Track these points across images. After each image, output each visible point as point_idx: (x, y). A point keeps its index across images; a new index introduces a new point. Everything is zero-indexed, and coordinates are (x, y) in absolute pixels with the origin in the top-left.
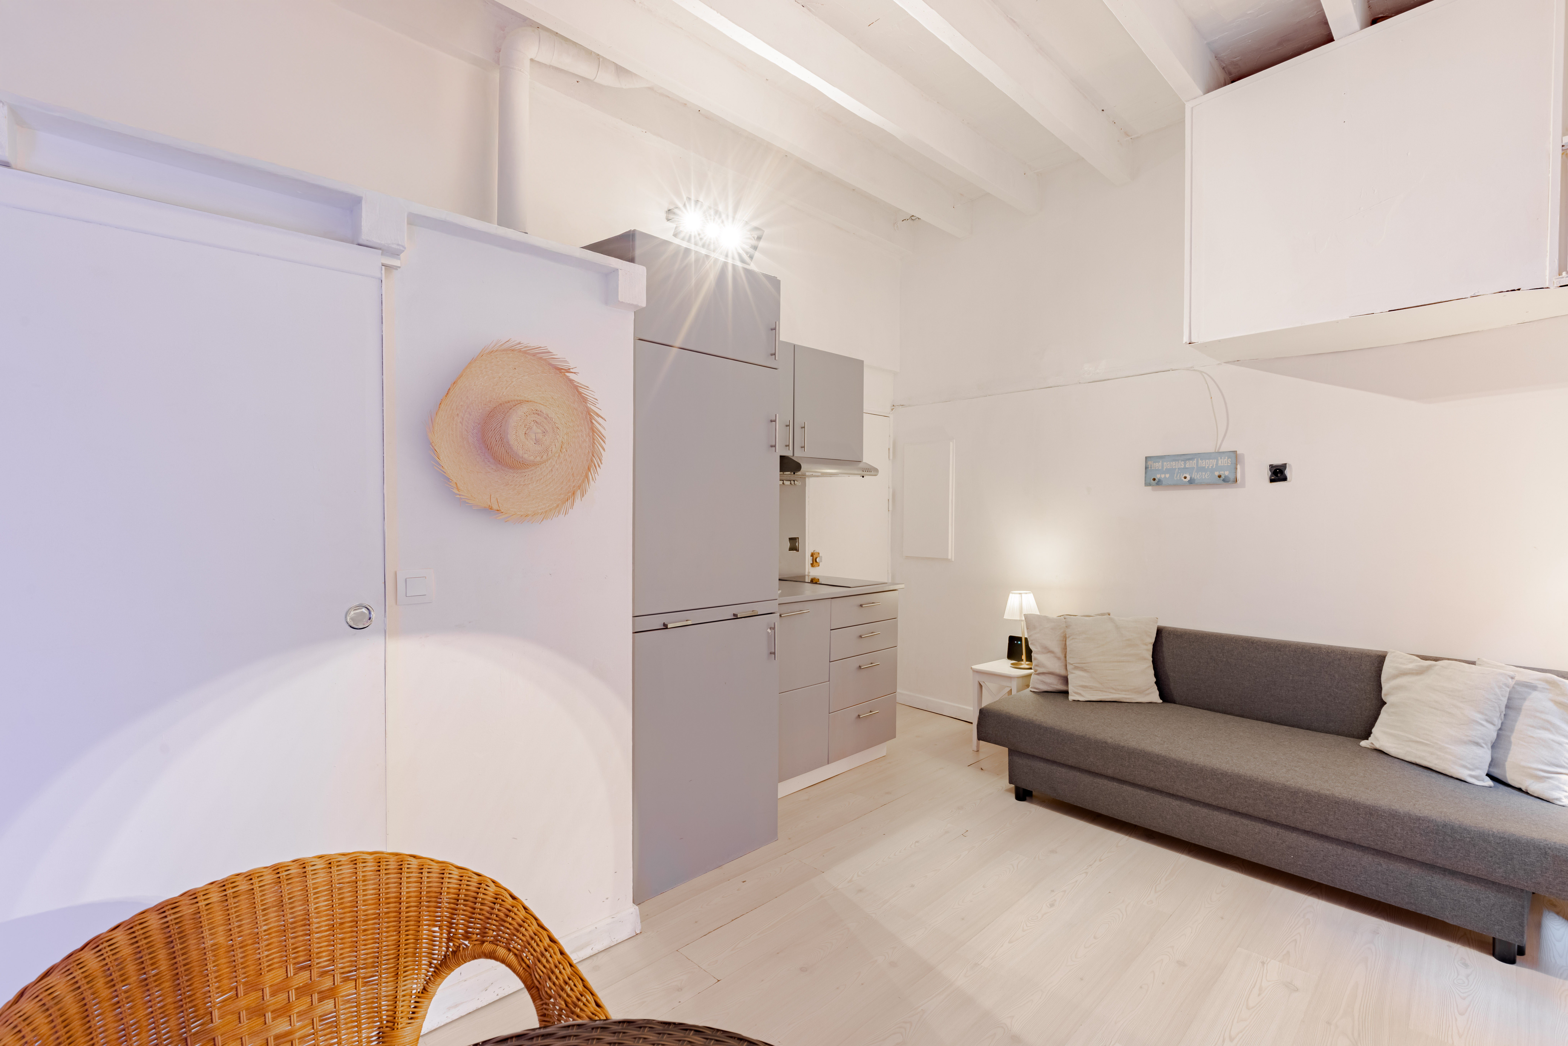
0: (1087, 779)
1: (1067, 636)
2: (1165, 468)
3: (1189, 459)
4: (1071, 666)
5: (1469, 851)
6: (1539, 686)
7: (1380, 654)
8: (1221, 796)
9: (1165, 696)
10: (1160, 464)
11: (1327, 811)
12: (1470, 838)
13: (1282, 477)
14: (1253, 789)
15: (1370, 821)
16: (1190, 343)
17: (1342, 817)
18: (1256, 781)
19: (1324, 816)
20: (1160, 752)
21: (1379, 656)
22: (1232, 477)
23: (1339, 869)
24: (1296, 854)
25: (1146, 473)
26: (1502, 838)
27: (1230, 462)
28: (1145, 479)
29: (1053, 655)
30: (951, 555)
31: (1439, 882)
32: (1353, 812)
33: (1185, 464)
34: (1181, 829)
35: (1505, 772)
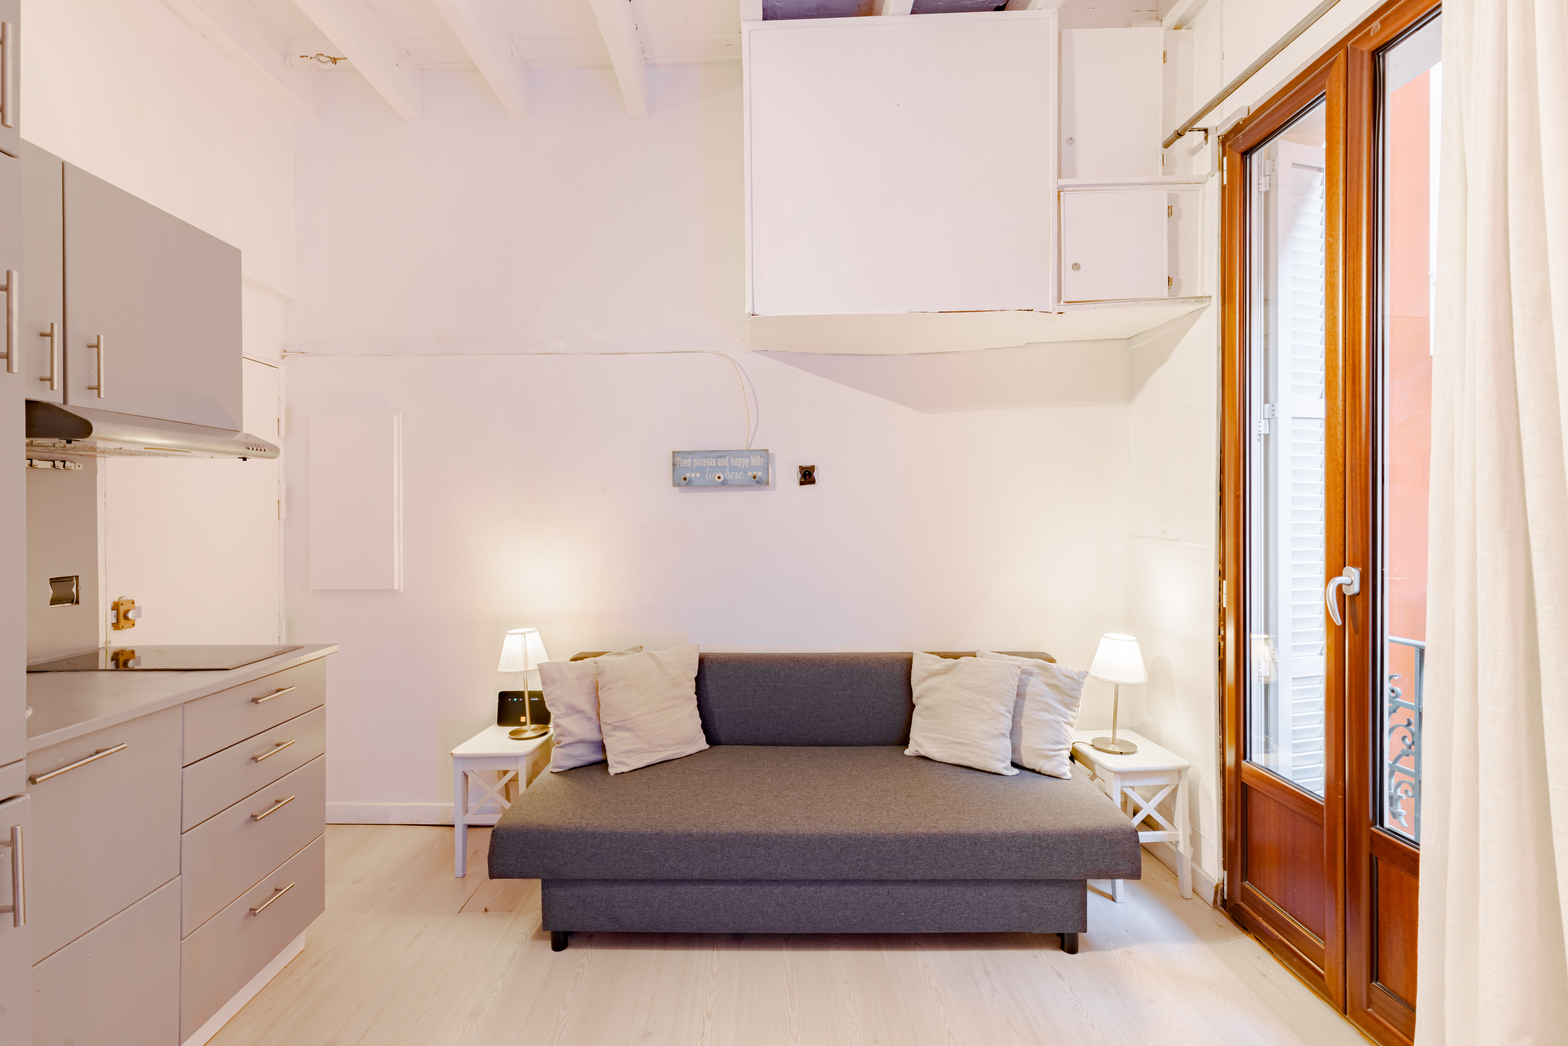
0: (662, 892)
1: (599, 686)
2: (695, 466)
3: (721, 457)
4: (608, 726)
5: (1052, 856)
6: (1034, 671)
7: (905, 656)
8: (831, 866)
9: (712, 739)
10: (690, 460)
11: (936, 853)
12: (1053, 843)
13: (811, 480)
14: (864, 849)
15: (975, 852)
16: (753, 315)
17: (950, 854)
18: (868, 837)
19: (934, 859)
20: (759, 830)
21: (907, 659)
22: (765, 479)
23: (946, 912)
24: (907, 909)
25: (674, 471)
26: (1074, 835)
27: (763, 462)
28: (673, 478)
29: (581, 715)
30: (398, 584)
31: (1028, 895)
32: (960, 846)
33: (717, 462)
34: (785, 921)
35: (1021, 756)
